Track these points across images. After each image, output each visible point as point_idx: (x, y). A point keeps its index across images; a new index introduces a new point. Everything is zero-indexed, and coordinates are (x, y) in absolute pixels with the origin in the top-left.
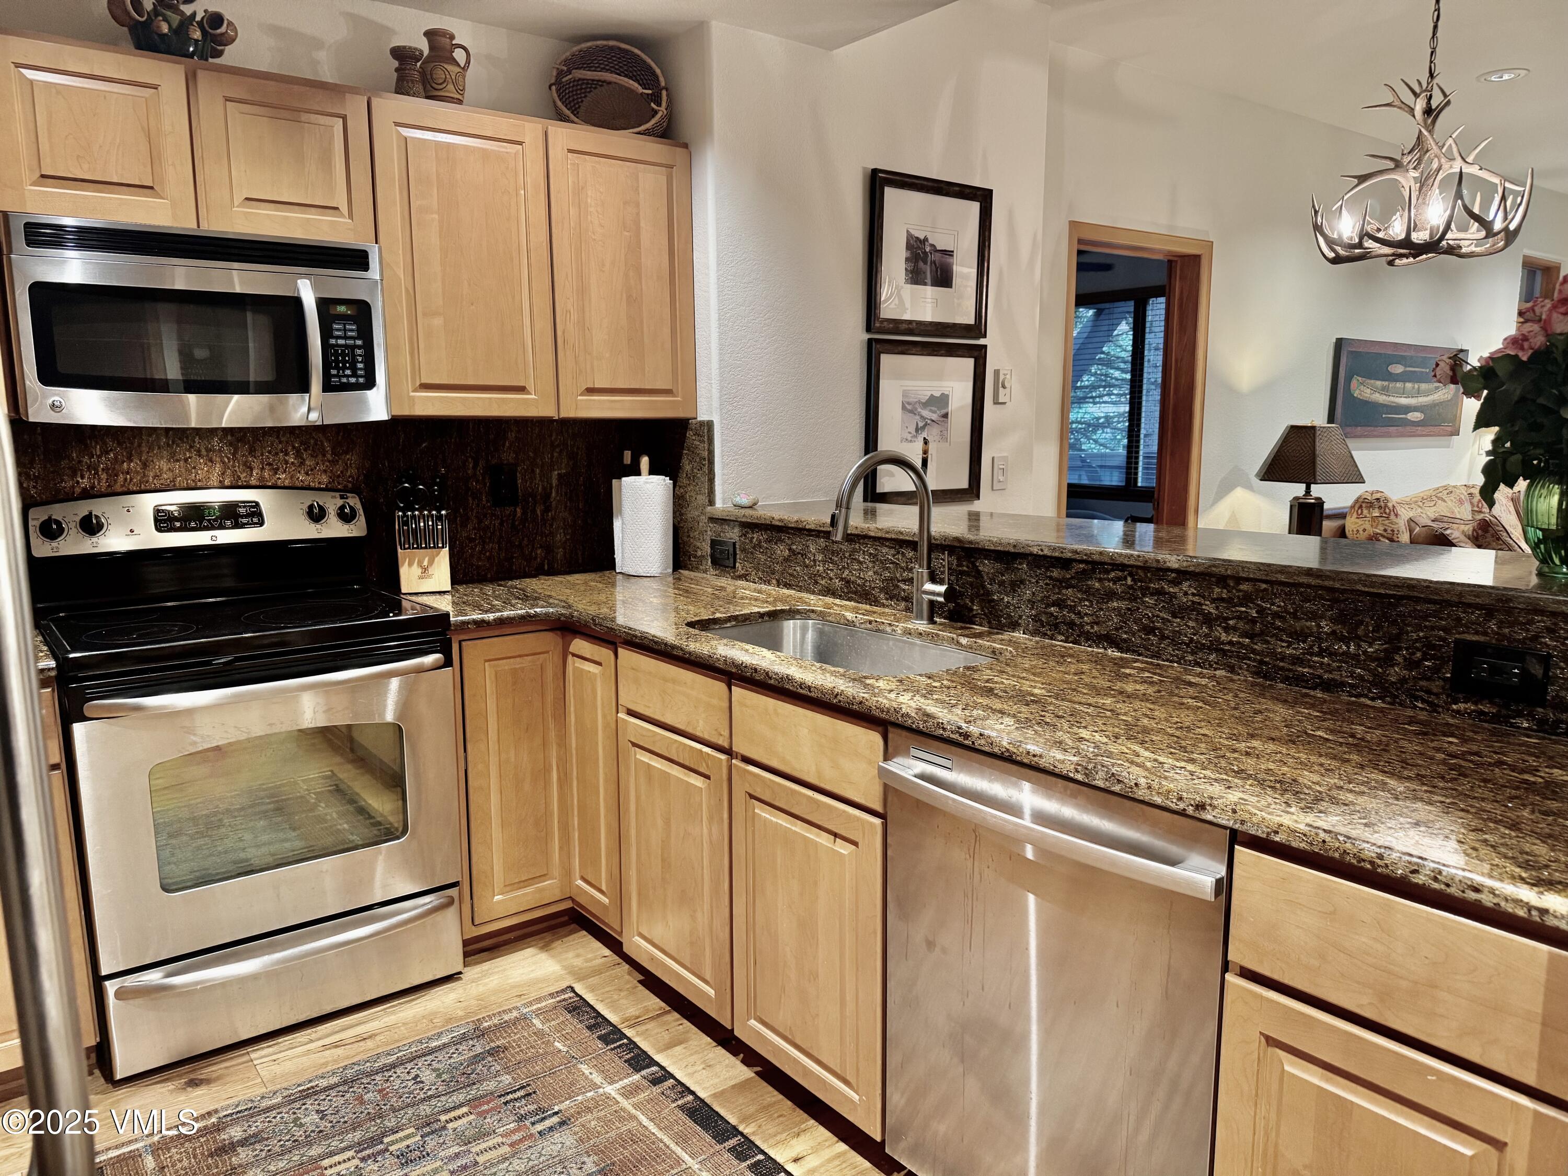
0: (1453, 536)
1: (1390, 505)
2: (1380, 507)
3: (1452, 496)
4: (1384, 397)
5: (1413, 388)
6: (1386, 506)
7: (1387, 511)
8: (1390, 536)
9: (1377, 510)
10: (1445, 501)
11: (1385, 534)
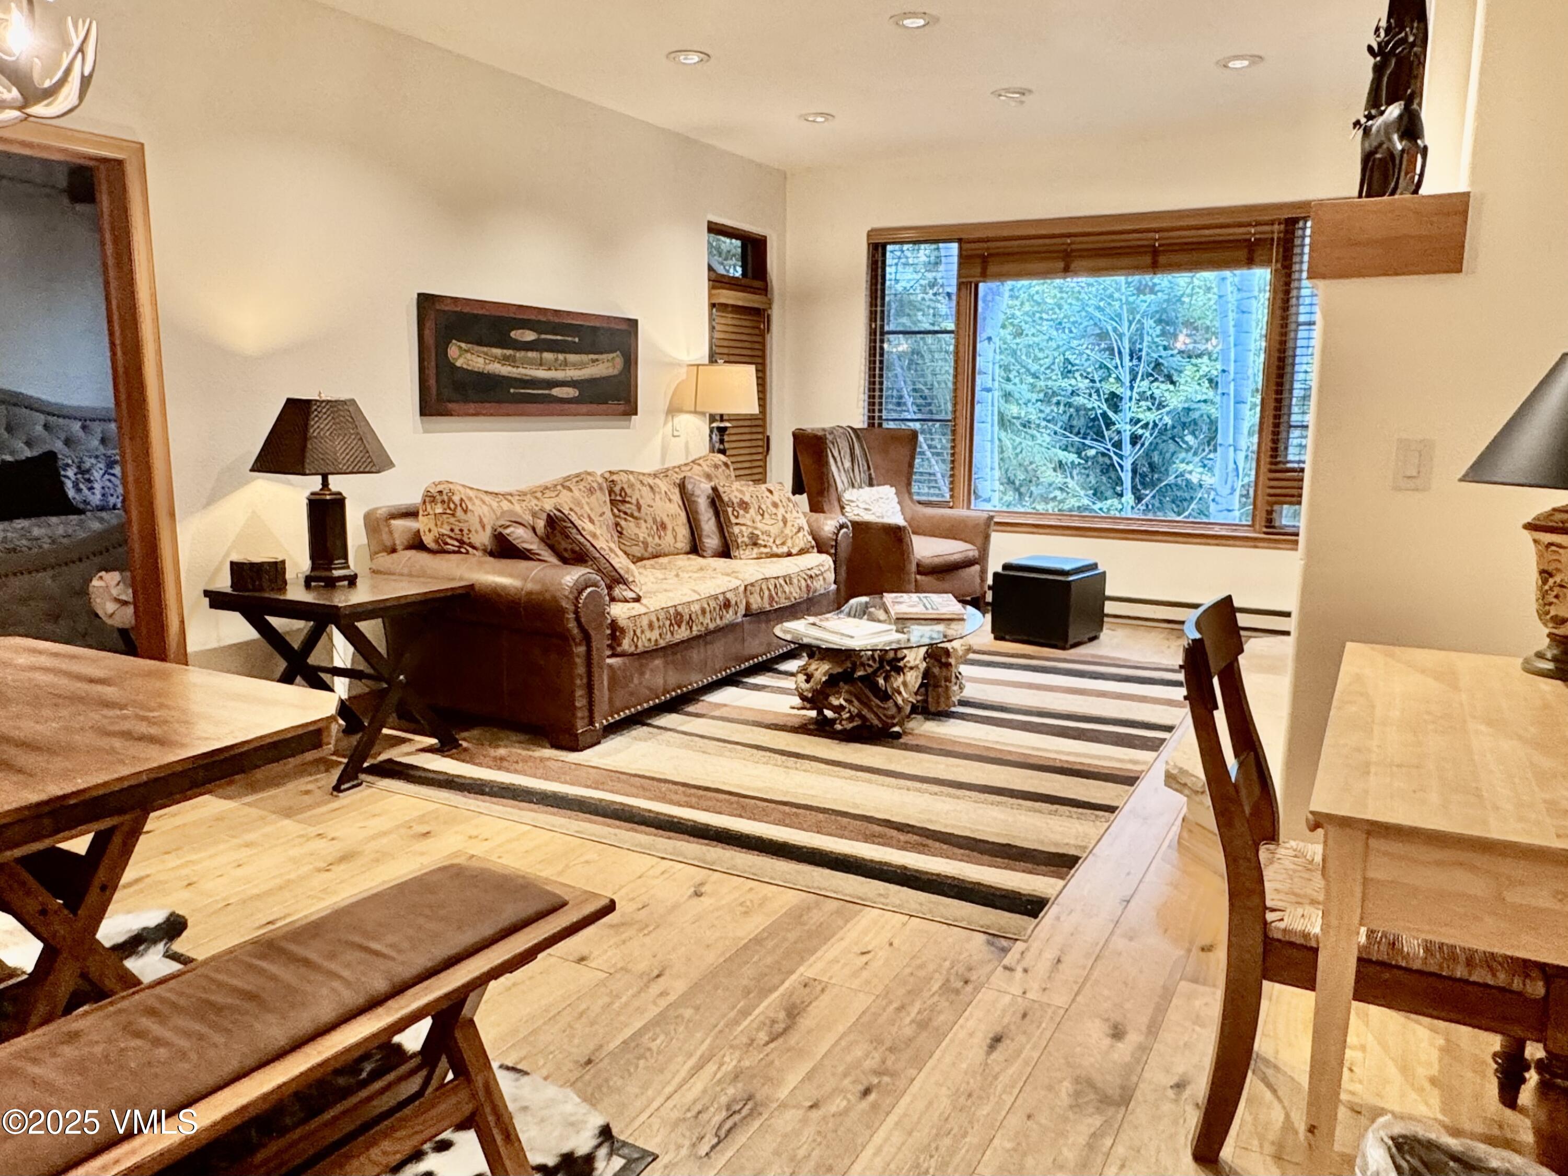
0: (515, 536)
1: (456, 499)
2: (443, 502)
3: (582, 484)
4: (510, 368)
5: (556, 360)
6: (450, 500)
7: (452, 506)
8: (459, 537)
9: (439, 505)
10: (570, 490)
11: (452, 535)
